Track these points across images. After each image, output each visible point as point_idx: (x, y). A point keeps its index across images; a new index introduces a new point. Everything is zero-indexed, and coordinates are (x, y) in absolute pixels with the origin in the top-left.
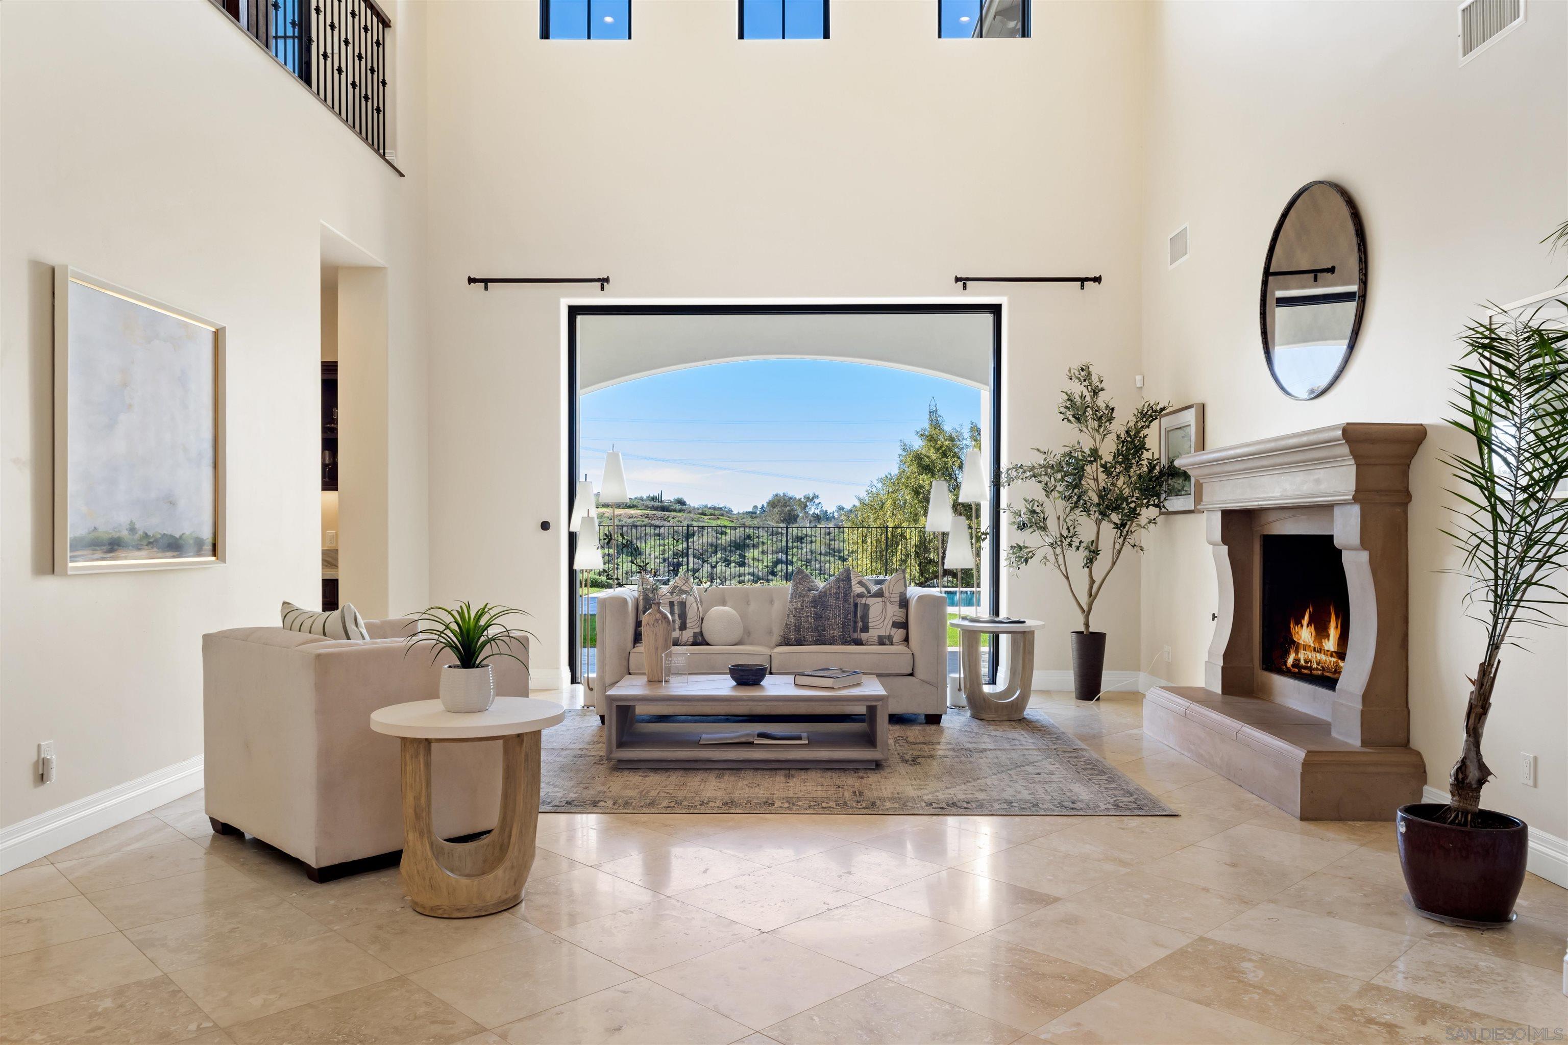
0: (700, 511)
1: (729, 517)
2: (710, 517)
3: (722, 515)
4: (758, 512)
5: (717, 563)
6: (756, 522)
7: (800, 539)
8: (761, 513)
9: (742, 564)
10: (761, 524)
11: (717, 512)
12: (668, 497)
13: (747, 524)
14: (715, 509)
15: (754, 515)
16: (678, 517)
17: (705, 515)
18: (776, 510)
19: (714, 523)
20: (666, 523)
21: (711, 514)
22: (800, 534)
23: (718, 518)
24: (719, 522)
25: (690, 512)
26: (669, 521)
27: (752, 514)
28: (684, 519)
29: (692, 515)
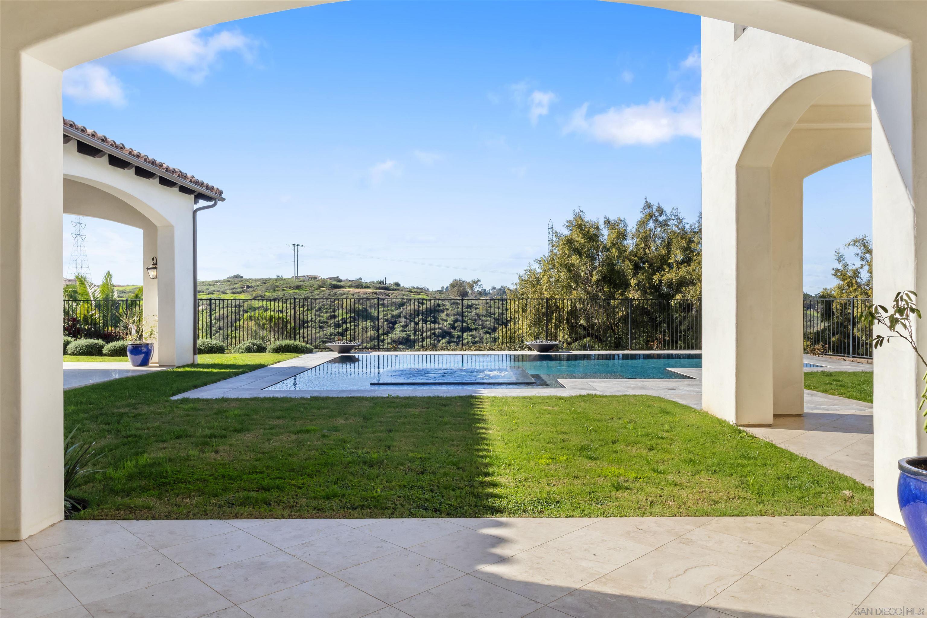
0: (408, 290)
1: (426, 293)
2: (414, 293)
3: (422, 292)
4: (444, 290)
5: (419, 321)
6: (443, 296)
7: (470, 307)
8: (446, 291)
9: (434, 322)
10: (446, 297)
11: (419, 290)
12: (390, 281)
13: (437, 297)
14: (418, 288)
15: (442, 292)
16: (395, 293)
17: (411, 292)
18: (455, 289)
19: (417, 297)
20: (387, 297)
21: (415, 292)
22: (470, 304)
23: (420, 294)
24: (420, 296)
25: (402, 290)
26: (389, 296)
27: (441, 292)
28: (398, 295)
29: (403, 292)
